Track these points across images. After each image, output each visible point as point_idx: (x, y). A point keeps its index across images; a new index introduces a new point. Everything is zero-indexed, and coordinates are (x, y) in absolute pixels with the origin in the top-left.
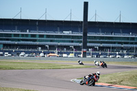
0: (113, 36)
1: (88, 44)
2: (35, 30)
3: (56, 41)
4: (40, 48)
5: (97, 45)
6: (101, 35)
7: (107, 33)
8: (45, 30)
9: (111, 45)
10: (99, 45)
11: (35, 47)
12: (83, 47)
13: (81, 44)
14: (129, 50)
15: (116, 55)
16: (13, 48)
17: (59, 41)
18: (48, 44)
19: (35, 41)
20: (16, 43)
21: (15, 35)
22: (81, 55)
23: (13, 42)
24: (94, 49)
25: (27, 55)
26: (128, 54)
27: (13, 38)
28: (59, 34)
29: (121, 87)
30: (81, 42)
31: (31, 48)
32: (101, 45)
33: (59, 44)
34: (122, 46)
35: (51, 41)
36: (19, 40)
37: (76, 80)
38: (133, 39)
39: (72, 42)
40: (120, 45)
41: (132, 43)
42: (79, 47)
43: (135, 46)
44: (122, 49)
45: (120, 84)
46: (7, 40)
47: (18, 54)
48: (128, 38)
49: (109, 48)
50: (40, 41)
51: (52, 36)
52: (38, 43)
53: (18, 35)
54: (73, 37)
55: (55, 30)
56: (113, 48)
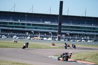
0: (80, 26)
1: (62, 31)
2: (25, 20)
3: (39, 28)
4: (27, 33)
5: (68, 32)
6: (71, 25)
7: (76, 23)
8: (32, 21)
9: (78, 33)
10: (70, 32)
11: (24, 32)
12: (58, 33)
13: (57, 31)
14: (91, 37)
15: (82, 39)
16: (8, 32)
17: (41, 29)
18: (33, 30)
19: (24, 28)
20: (11, 29)
21: (10, 23)
22: (57, 39)
23: (8, 28)
24: (66, 35)
25: (18, 38)
26: (90, 40)
27: (8, 25)
28: (41, 23)
29: (85, 62)
30: (57, 30)
31: (21, 33)
32: (71, 32)
33: (41, 30)
34: (86, 33)
35: (36, 28)
36: (12, 27)
37: (52, 56)
38: (94, 28)
39: (51, 29)
40: (85, 33)
41: (93, 32)
42: (55, 33)
43: (95, 33)
44: (86, 35)
45: (84, 60)
46: (5, 26)
47: (12, 37)
48: (90, 28)
49: (77, 34)
50: (27, 28)
51: (37, 25)
52: (26, 29)
53: (12, 23)
54: (51, 26)
55: (39, 21)
56: (80, 35)
